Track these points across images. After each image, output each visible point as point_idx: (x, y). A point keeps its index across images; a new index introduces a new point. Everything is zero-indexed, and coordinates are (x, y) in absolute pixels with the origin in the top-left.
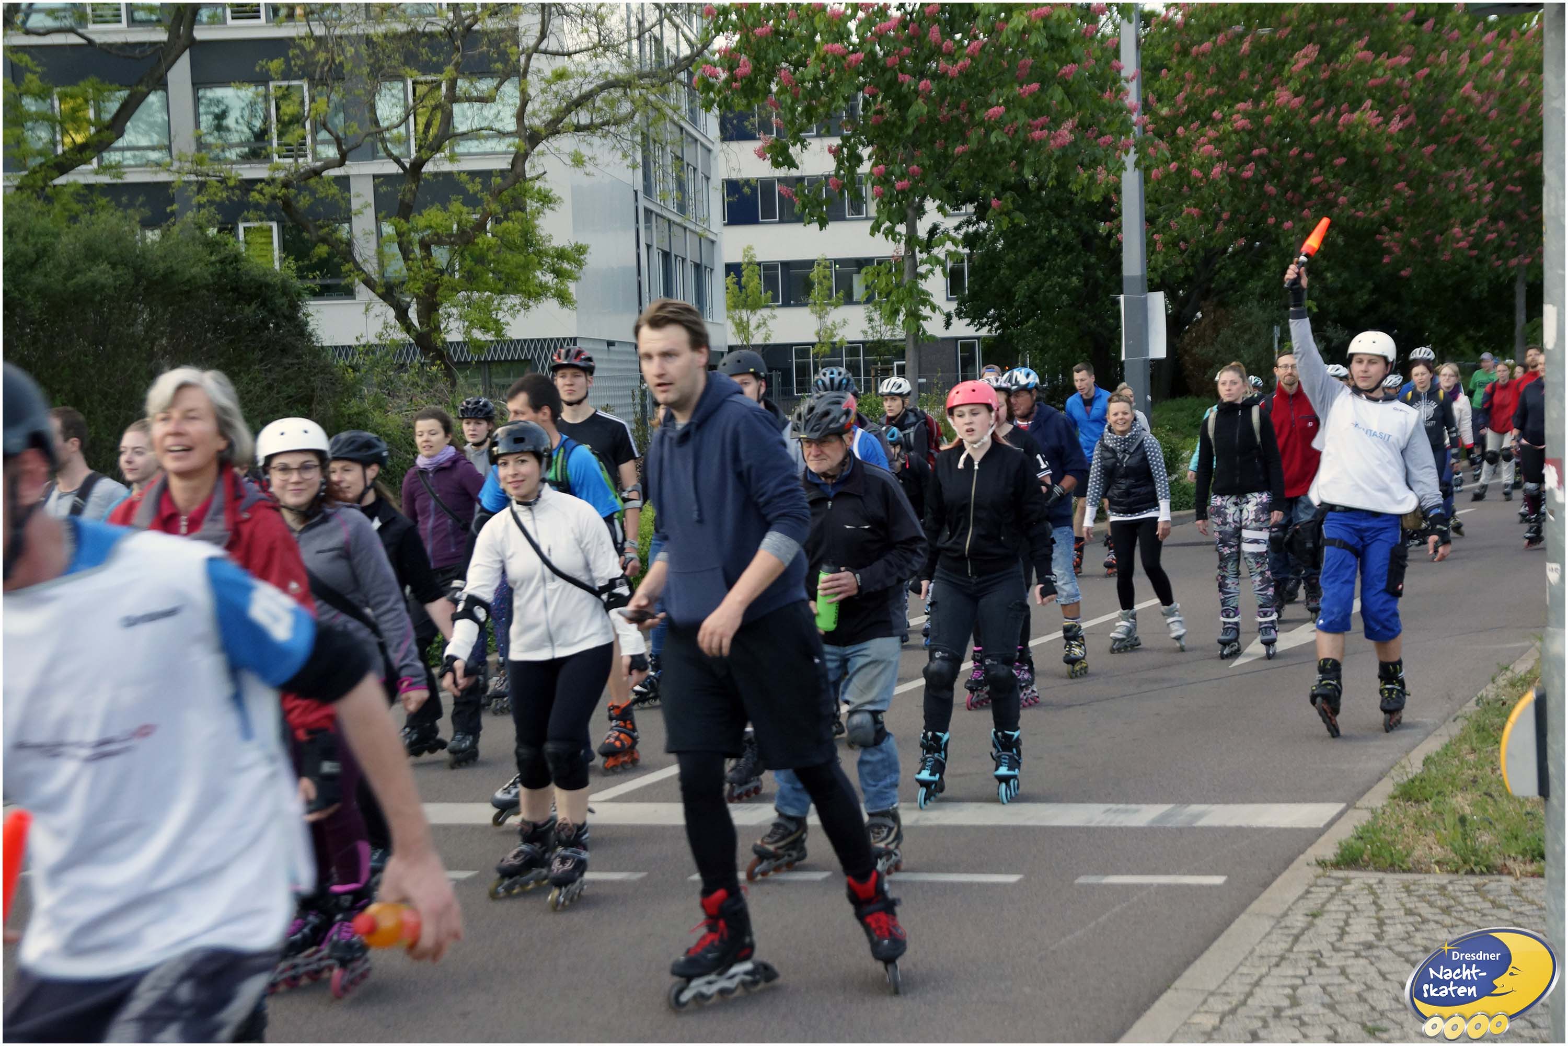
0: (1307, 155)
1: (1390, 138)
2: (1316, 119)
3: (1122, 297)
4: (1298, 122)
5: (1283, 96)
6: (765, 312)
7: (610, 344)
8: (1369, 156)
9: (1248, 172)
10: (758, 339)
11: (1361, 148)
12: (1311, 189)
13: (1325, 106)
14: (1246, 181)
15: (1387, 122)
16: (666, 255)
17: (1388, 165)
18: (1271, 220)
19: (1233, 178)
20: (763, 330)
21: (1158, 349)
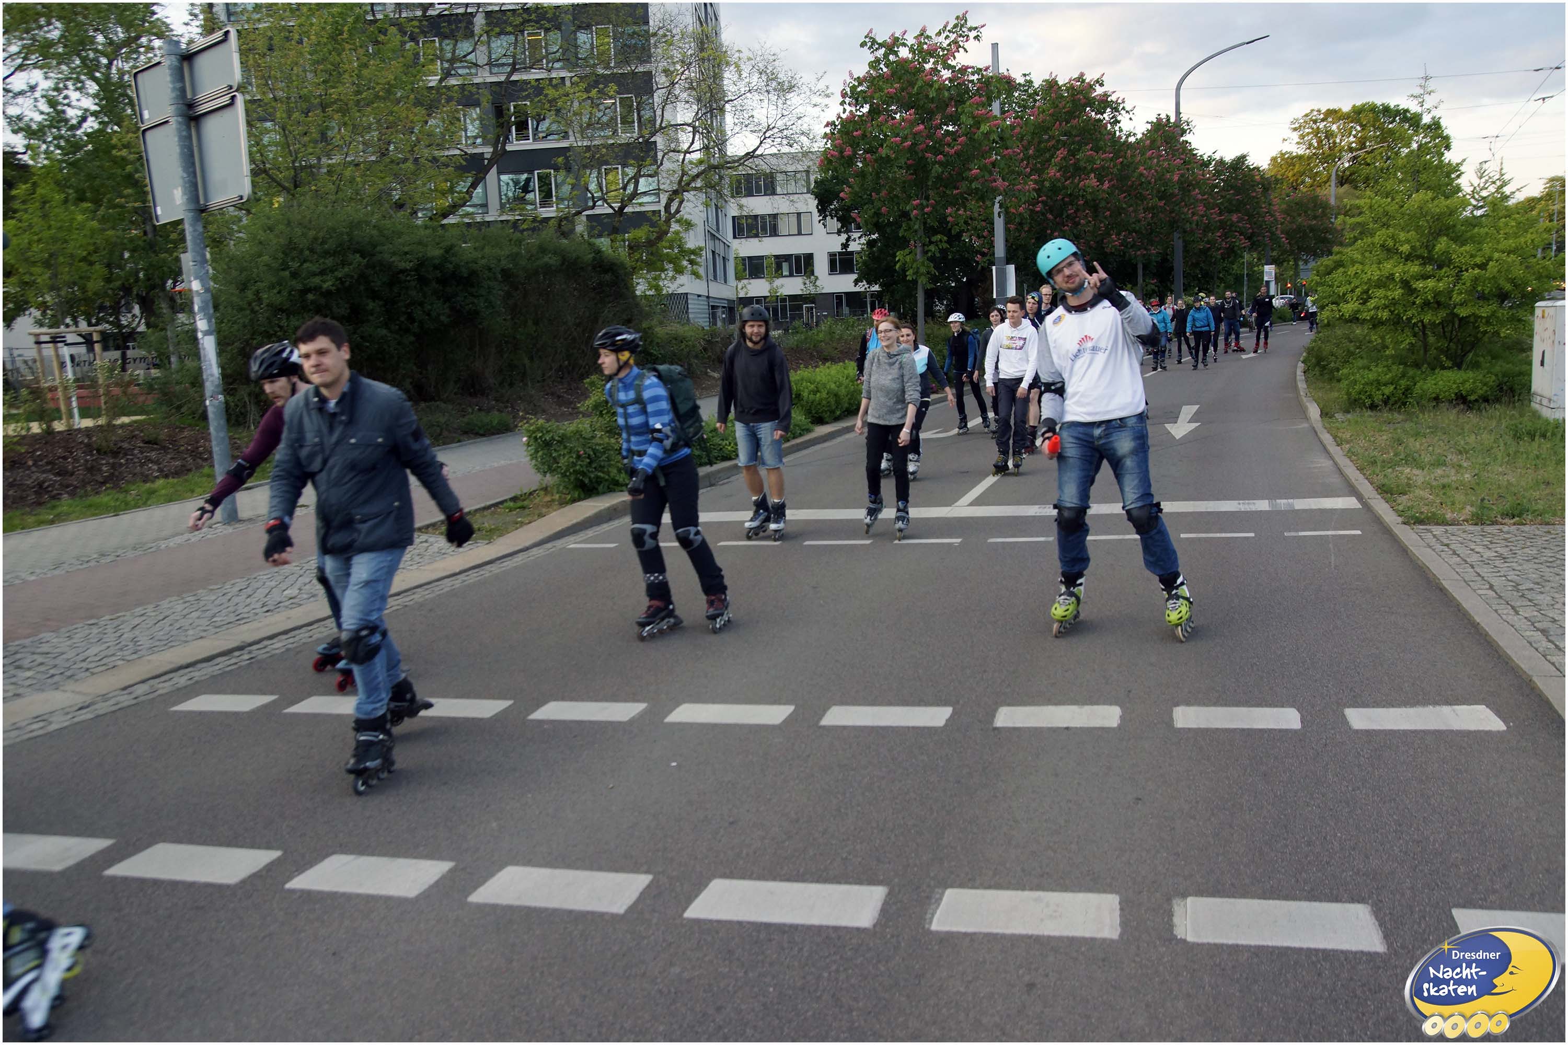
0: (1066, 199)
1: (1104, 191)
2: (1068, 182)
3: (994, 268)
4: (1059, 184)
5: (1052, 172)
6: (745, 281)
7: (699, 296)
8: (1094, 200)
9: (1038, 208)
10: (742, 295)
11: (1089, 197)
12: (1068, 216)
13: (1073, 176)
14: (1037, 212)
15: (1102, 184)
16: (713, 252)
17: (1103, 204)
18: (1049, 232)
19: (1032, 211)
20: (745, 290)
21: (1012, 292)
